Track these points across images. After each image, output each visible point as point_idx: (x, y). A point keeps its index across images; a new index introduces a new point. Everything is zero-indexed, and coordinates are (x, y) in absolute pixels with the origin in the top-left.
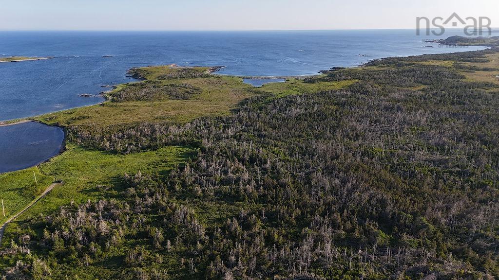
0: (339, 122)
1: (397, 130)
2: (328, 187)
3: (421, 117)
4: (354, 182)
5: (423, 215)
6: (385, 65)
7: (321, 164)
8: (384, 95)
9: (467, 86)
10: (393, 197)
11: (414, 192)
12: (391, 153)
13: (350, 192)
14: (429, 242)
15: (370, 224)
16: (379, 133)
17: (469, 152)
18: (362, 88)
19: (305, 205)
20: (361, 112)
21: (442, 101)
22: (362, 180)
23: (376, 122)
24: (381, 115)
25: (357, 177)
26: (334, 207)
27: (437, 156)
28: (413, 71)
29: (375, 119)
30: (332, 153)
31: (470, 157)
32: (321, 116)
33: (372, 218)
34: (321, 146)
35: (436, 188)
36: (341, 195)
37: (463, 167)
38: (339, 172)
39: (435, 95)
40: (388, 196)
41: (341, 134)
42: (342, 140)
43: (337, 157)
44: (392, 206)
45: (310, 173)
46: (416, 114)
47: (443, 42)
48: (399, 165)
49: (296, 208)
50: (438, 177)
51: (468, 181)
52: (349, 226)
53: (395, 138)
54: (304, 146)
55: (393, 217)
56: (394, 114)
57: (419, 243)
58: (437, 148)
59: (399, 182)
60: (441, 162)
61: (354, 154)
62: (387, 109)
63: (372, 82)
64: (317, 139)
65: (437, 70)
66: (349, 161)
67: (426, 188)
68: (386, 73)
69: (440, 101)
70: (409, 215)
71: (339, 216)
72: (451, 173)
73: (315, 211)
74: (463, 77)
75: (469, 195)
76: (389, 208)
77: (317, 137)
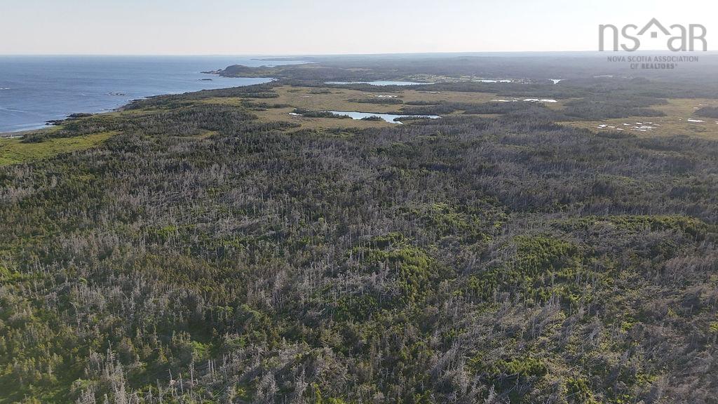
0: (101, 198)
1: (189, 196)
2: (103, 303)
3: (217, 174)
4: (143, 284)
5: (244, 302)
6: (154, 107)
7: (83, 271)
8: (162, 150)
9: (261, 128)
10: (202, 290)
11: (228, 275)
12: (188, 229)
13: (140, 301)
14: (257, 334)
15: (178, 338)
16: (165, 205)
17: (280, 209)
18: (126, 143)
19: (68, 344)
20: (132, 179)
21: (237, 151)
22: (155, 278)
23: (158, 189)
24: (163, 180)
25: (146, 275)
26: (120, 331)
27: (246, 222)
28: (194, 113)
29: (155, 185)
30: (99, 248)
31: (282, 214)
32: (68, 194)
33: (179, 328)
34: (77, 243)
35: (253, 262)
36: (127, 310)
37: (277, 228)
38: (117, 276)
39: (228, 142)
40: (195, 291)
41: (107, 216)
42: (112, 225)
43: (109, 253)
44: (203, 303)
45: (67, 289)
46: (209, 170)
47: (222, 74)
48: (201, 243)
49: (52, 355)
50: (253, 248)
51: (285, 244)
52: (148, 351)
53: (189, 207)
54: (46, 248)
55: (208, 318)
56: (181, 175)
57: (246, 340)
58: (244, 211)
59: (207, 267)
60: (251, 229)
61: (135, 243)
62: (169, 168)
63: (139, 132)
64: (68, 232)
65: (223, 110)
66: (129, 255)
67: (241, 266)
68: (157, 119)
69: (235, 150)
70: (228, 308)
71: (130, 342)
72: (266, 238)
73: (89, 348)
74: (255, 118)
75: (290, 261)
76: (200, 307)
77: (68, 229)
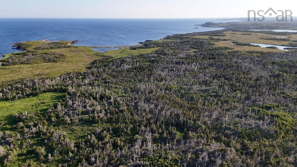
0: (152, 72)
1: (182, 74)
2: (148, 110)
3: (195, 67)
4: (162, 106)
5: (199, 120)
6: (174, 39)
7: (143, 97)
8: (175, 55)
9: (216, 49)
10: (183, 112)
11: (194, 108)
12: (180, 87)
13: (160, 111)
14: (202, 135)
15: (172, 128)
16: (173, 77)
17: (219, 84)
18: (163, 52)
19: (135, 122)
20: (163, 66)
21: (204, 58)
22: (166, 104)
23: (172, 70)
24: (174, 67)
25: (163, 102)
26: (152, 121)
27: (204, 88)
28: (189, 41)
29: (171, 69)
30: (149, 90)
31: (220, 87)
32: (141, 69)
33: (172, 125)
34: (142, 86)
35: (204, 105)
36: (155, 114)
37: (217, 93)
38: (153, 101)
39: (201, 54)
40: (180, 112)
41: (153, 79)
42: (154, 82)
43: (152, 92)
44: (183, 117)
45: (137, 102)
46: (192, 65)
47: (203, 26)
48: (185, 94)
49: (130, 124)
50: (205, 99)
51: (219, 100)
52: (160, 131)
53: (182, 79)
54: (133, 87)
55: (183, 124)
56: (181, 66)
57: (198, 136)
58: (204, 83)
59: (185, 103)
60: (206, 91)
61: (161, 90)
62: (176, 63)
63: (168, 48)
64: (140, 82)
65: (201, 41)
66: (158, 94)
67: (199, 106)
68: (175, 43)
69: (203, 58)
70: (192, 121)
71: (155, 126)
72: (211, 96)
73: (141, 125)
74: (214, 44)
75: (221, 107)
76: (181, 118)
77: (140, 81)
